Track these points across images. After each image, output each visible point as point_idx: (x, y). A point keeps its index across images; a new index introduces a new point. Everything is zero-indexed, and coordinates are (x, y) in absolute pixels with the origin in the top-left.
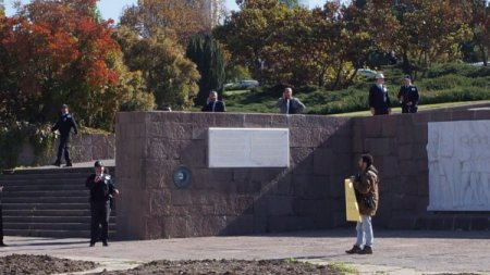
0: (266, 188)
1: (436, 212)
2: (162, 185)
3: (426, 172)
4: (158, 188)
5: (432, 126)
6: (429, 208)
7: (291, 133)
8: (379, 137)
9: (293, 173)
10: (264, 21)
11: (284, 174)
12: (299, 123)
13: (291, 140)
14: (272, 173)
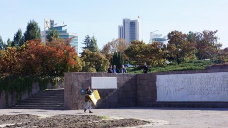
0: (109, 95)
1: (159, 102)
2: (77, 94)
3: (156, 90)
4: (76, 95)
5: (158, 77)
6: (157, 101)
7: (117, 79)
8: (144, 80)
9: (117, 90)
10: (139, 48)
11: (115, 91)
12: (120, 76)
13: (117, 81)
14: (111, 90)
